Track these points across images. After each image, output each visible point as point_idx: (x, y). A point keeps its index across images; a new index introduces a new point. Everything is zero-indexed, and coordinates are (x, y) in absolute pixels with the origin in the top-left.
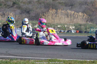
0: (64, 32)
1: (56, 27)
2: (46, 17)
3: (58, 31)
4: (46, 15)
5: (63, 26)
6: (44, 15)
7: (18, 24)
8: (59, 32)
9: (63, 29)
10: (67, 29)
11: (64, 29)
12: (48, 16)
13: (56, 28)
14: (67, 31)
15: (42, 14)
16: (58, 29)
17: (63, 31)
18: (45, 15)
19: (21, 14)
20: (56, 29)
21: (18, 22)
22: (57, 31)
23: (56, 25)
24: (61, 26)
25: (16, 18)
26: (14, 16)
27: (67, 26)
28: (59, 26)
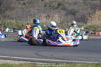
2: (93, 19)
4: (92, 16)
6: (90, 17)
7: (63, 26)
12: (95, 17)
15: (88, 16)
19: (66, 15)
21: (64, 24)
25: (62, 20)
26: (59, 17)
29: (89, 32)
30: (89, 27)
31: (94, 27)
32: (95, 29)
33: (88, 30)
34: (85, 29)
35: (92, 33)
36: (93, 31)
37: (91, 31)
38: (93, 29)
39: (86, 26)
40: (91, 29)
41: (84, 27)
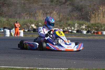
6: (93, 13)
7: (61, 24)
15: (90, 12)
18: (95, 13)
21: (62, 22)
29: (91, 32)
30: (91, 26)
31: (97, 25)
32: (98, 28)
33: (90, 29)
34: (86, 28)
35: (94, 33)
36: (96, 31)
37: (94, 30)
38: (96, 28)
39: (88, 24)
40: (94, 28)
41: (86, 25)
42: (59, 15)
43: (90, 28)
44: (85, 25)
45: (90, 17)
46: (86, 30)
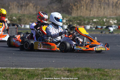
0: (102, 28)
1: (91, 21)
3: (94, 27)
5: (101, 20)
8: (94, 29)
9: (100, 24)
10: (106, 24)
11: (102, 23)
13: (91, 23)
14: (105, 27)
16: (93, 25)
17: (100, 27)
18: (77, 5)
20: (91, 25)
22: (92, 26)
23: (91, 18)
24: (98, 20)
27: (106, 20)
28: (95, 20)
42: (36, 8)
43: (72, 22)
44: (66, 18)
45: (71, 10)
46: (67, 24)
